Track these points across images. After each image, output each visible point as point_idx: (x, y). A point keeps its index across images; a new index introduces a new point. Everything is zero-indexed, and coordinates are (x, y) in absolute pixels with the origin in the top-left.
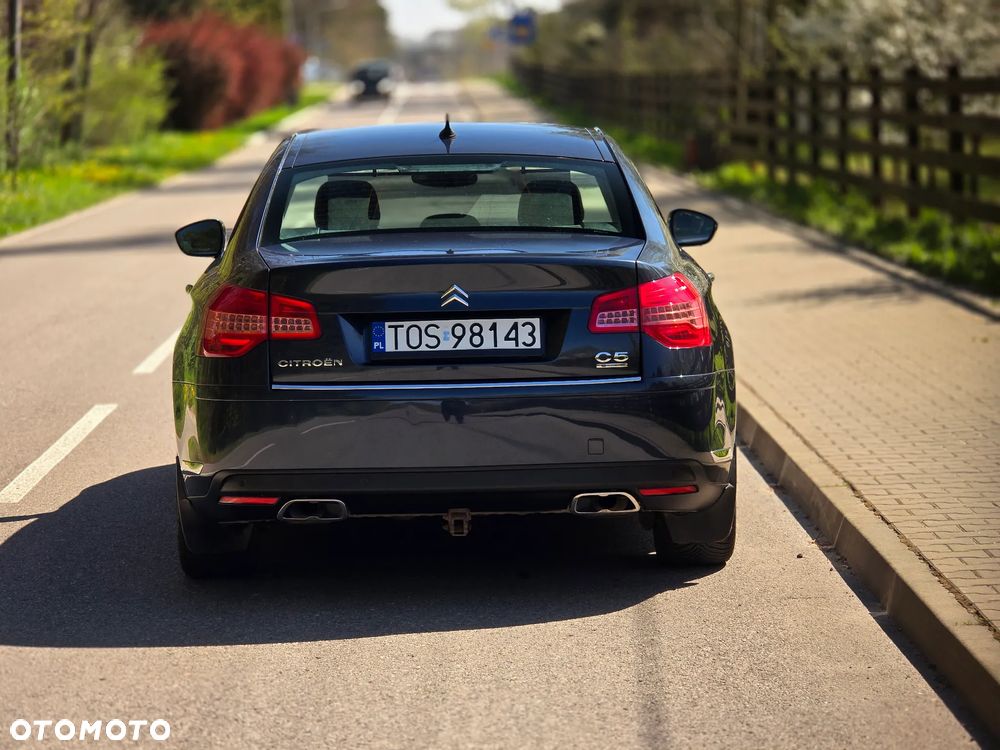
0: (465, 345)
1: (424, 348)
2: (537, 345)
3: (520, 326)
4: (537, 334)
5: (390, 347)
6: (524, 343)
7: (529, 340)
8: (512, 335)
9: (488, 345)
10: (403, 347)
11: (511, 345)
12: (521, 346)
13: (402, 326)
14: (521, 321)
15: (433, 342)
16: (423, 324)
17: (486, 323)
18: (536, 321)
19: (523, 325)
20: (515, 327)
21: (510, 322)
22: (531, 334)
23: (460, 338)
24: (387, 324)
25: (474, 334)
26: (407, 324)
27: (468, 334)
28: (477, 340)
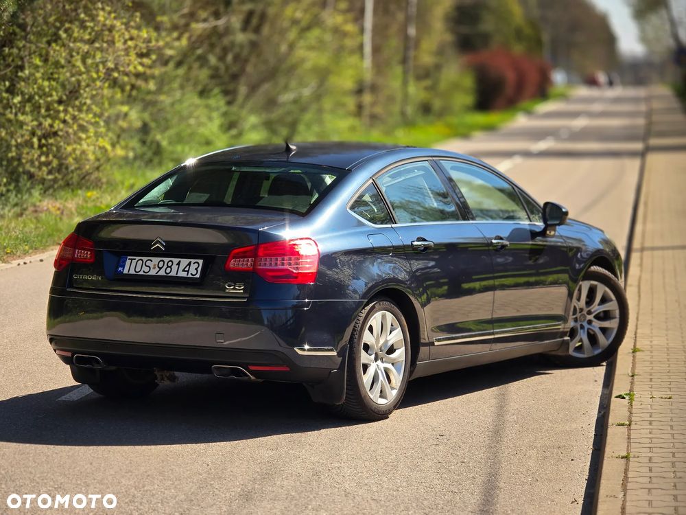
0: (162, 273)
1: (142, 273)
2: (198, 276)
3: (192, 263)
4: (199, 269)
5: (126, 271)
6: (191, 274)
7: (194, 272)
8: (187, 269)
9: (173, 274)
10: (132, 272)
11: (184, 274)
12: (190, 276)
13: (135, 259)
14: (193, 261)
15: (146, 269)
16: (145, 259)
17: (176, 261)
18: (201, 262)
19: (194, 263)
20: (189, 264)
21: (188, 261)
22: (196, 269)
23: (160, 268)
24: (129, 257)
25: (168, 267)
26: (138, 258)
27: (165, 266)
28: (168, 271)
